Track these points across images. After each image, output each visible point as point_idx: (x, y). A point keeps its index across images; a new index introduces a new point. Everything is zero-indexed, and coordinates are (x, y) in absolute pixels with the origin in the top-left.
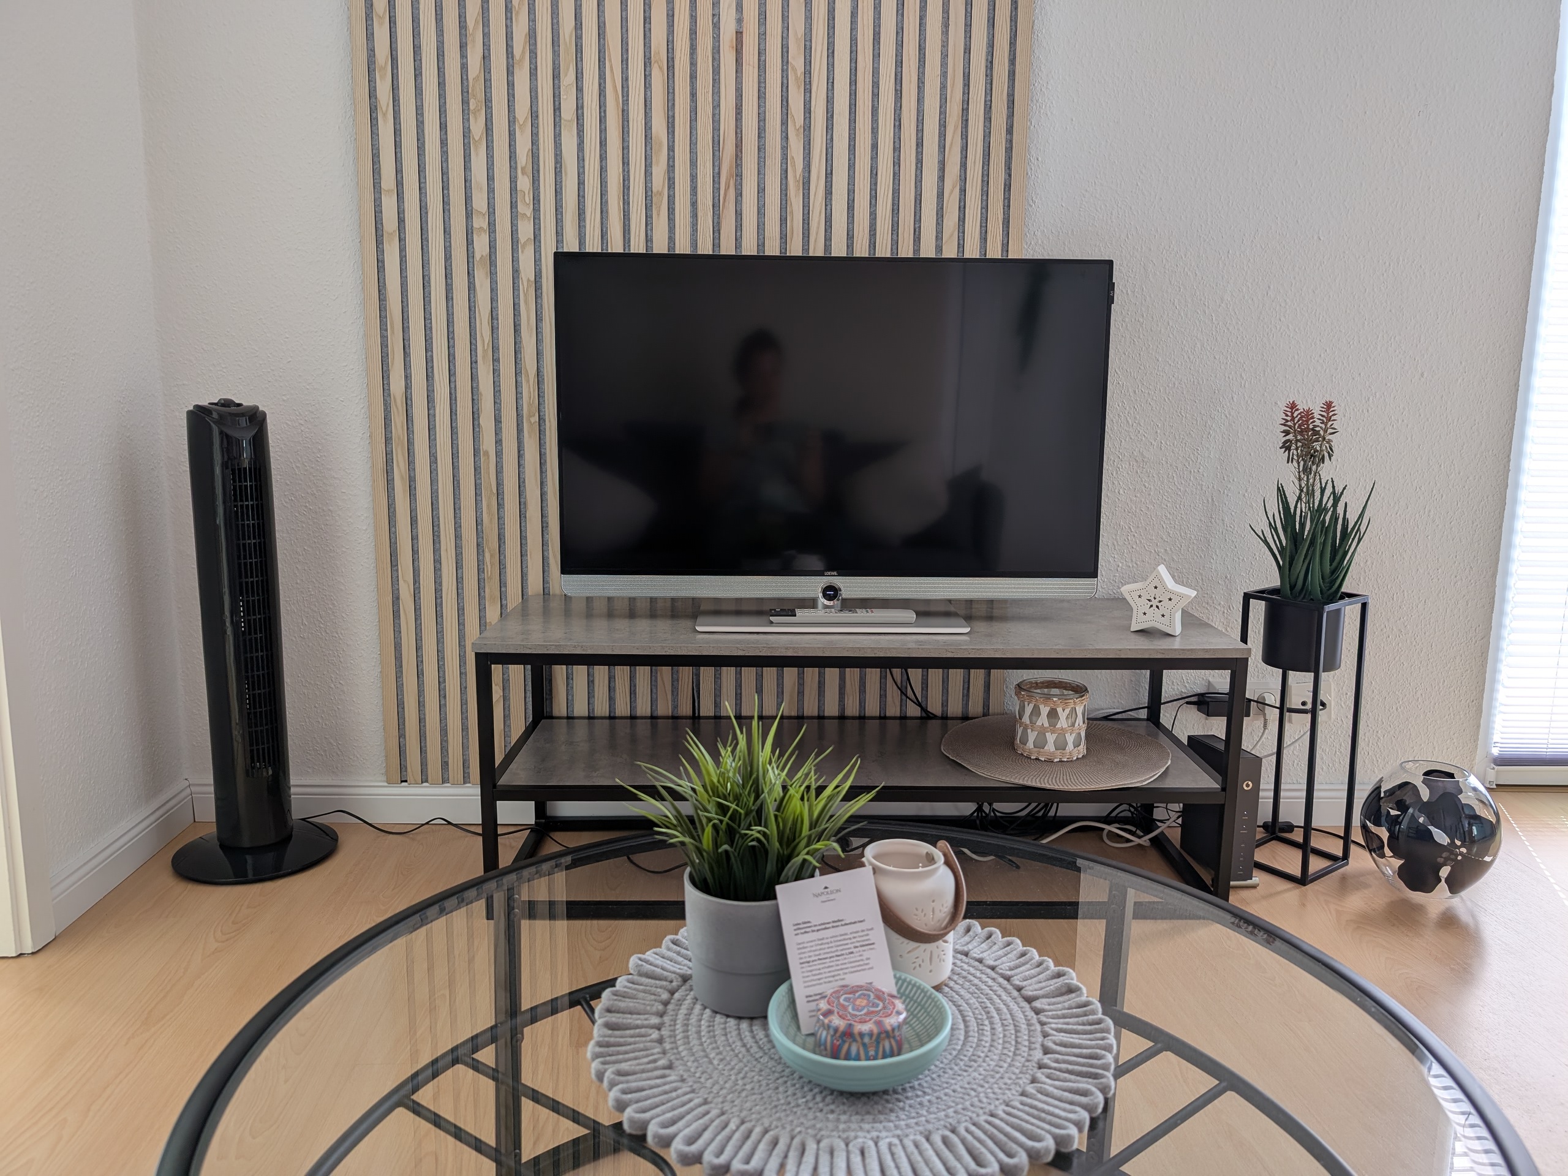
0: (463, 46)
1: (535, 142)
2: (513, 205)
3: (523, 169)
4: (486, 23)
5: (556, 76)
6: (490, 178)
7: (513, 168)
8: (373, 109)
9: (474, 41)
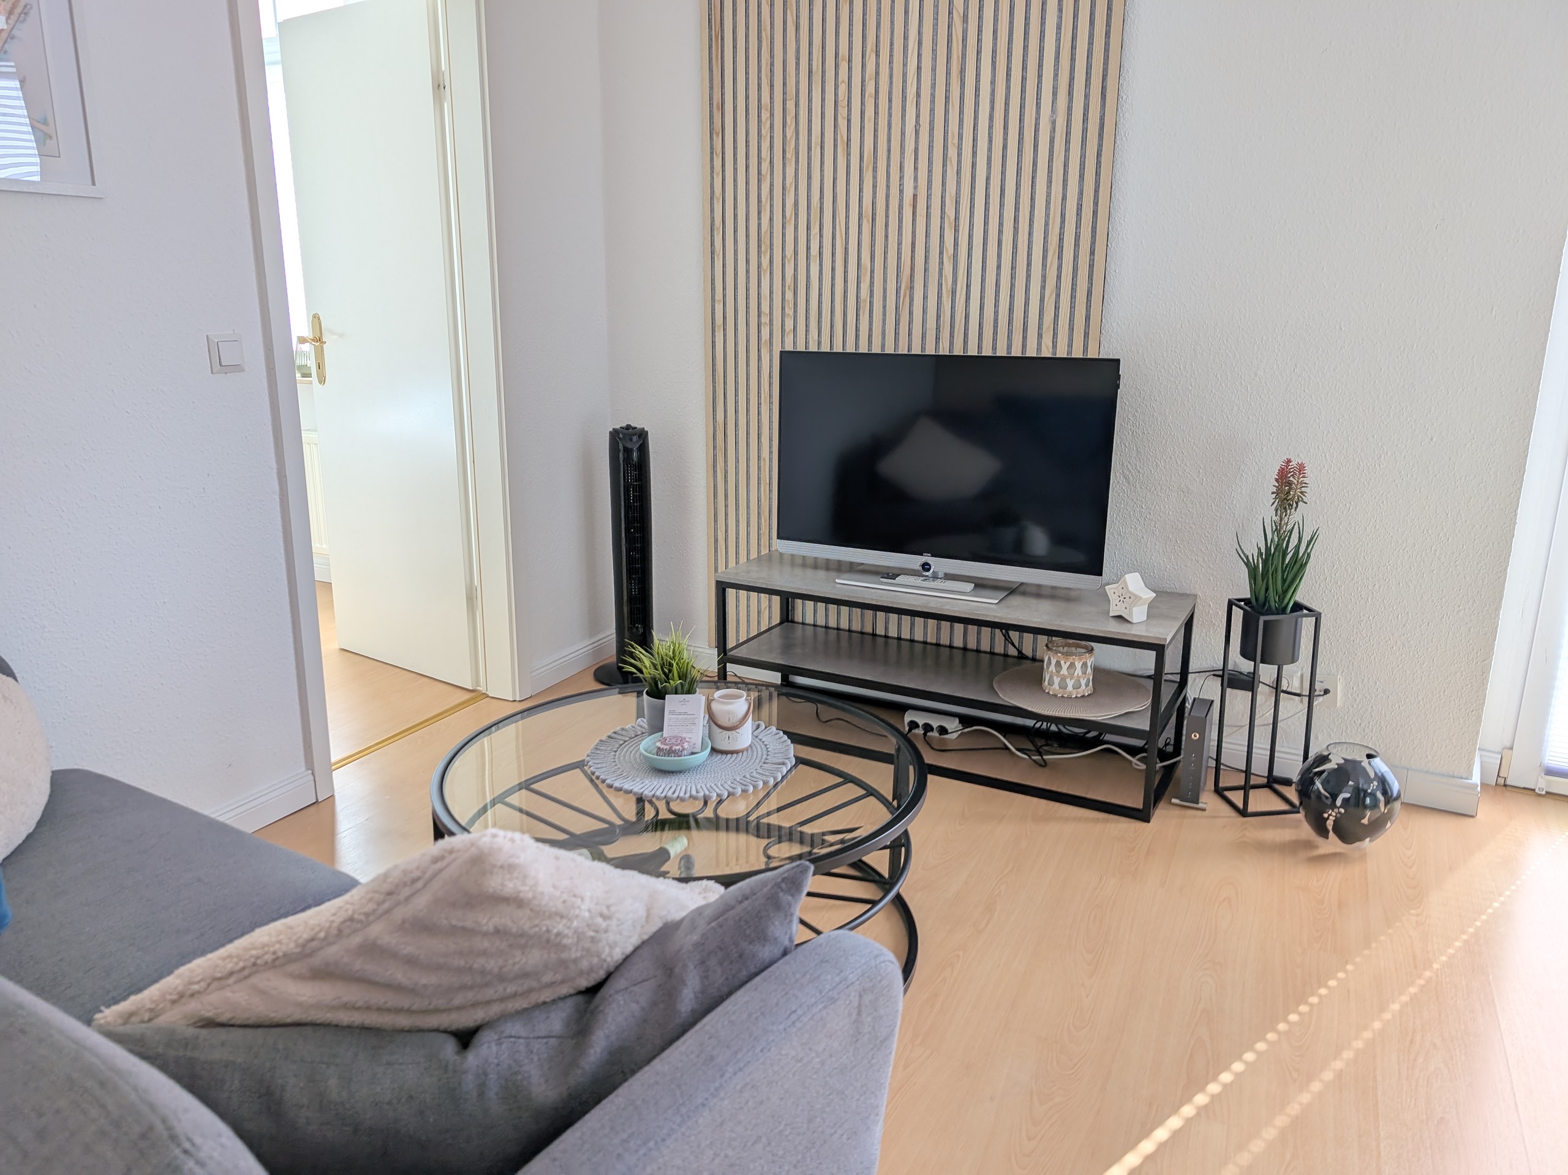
0: (759, 213)
1: (796, 270)
2: (783, 309)
3: (789, 287)
4: (772, 199)
5: (808, 228)
6: (771, 292)
7: (783, 285)
8: (713, 253)
9: (765, 210)
